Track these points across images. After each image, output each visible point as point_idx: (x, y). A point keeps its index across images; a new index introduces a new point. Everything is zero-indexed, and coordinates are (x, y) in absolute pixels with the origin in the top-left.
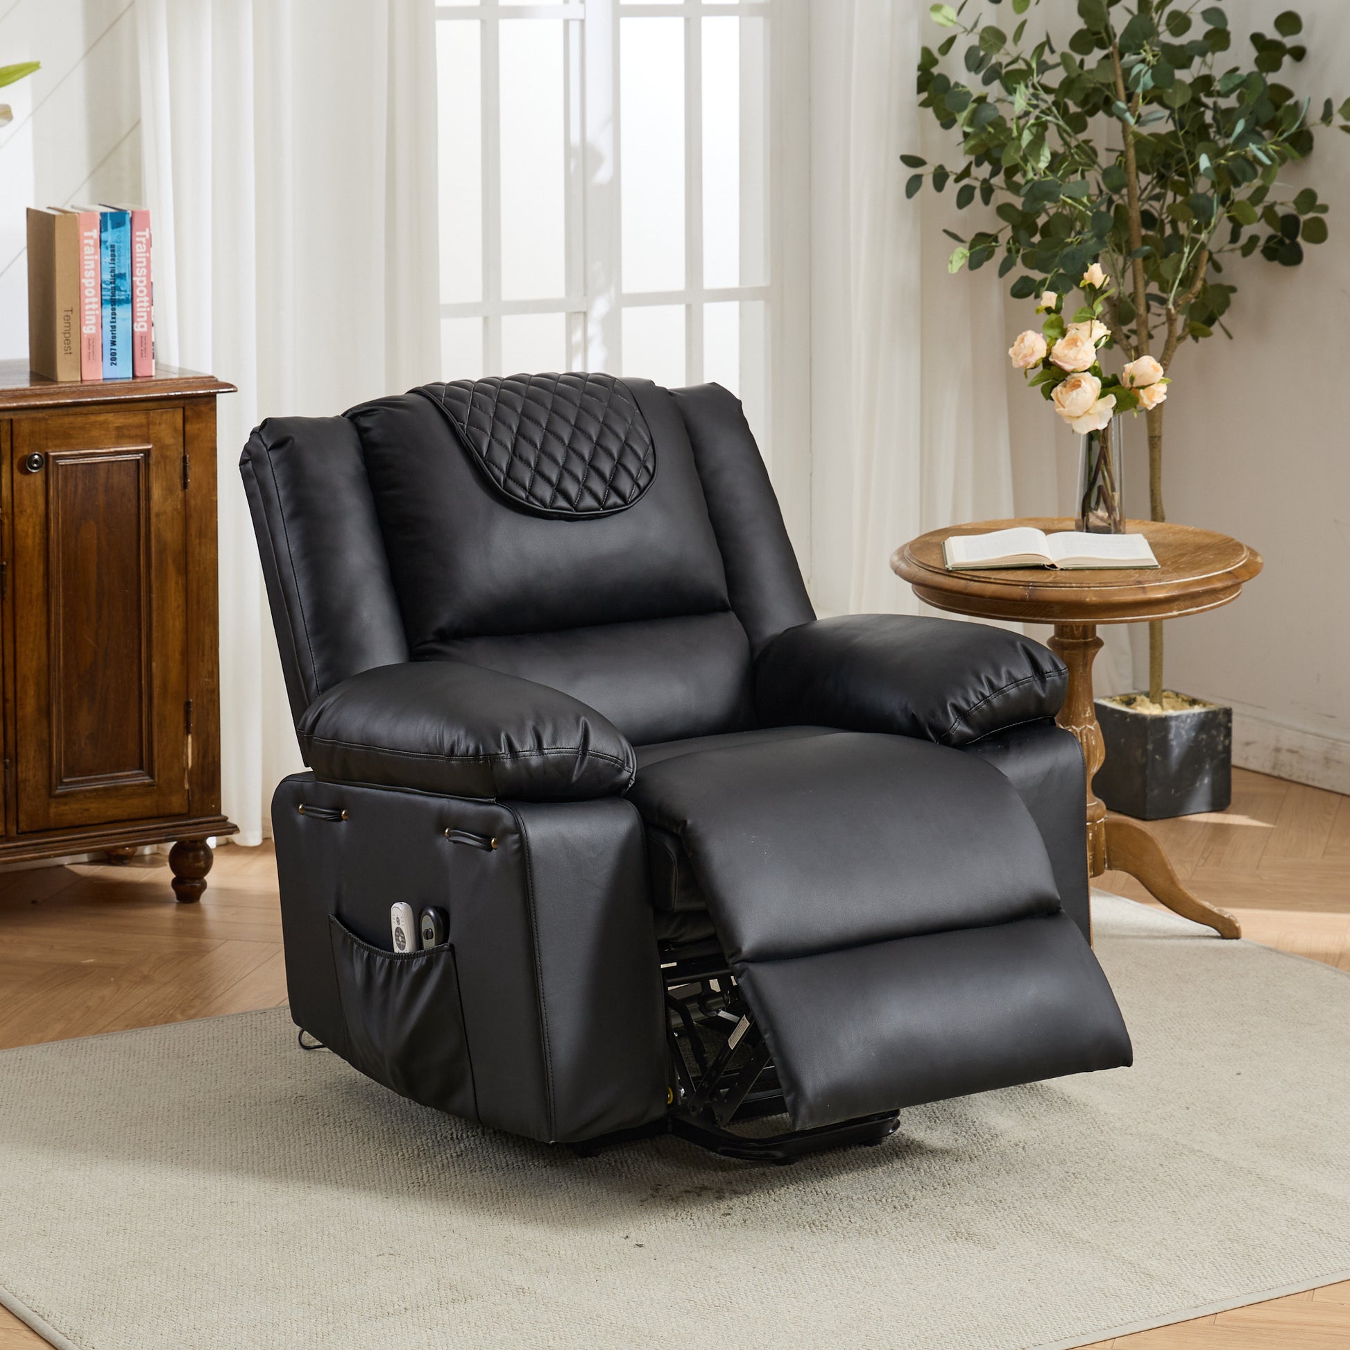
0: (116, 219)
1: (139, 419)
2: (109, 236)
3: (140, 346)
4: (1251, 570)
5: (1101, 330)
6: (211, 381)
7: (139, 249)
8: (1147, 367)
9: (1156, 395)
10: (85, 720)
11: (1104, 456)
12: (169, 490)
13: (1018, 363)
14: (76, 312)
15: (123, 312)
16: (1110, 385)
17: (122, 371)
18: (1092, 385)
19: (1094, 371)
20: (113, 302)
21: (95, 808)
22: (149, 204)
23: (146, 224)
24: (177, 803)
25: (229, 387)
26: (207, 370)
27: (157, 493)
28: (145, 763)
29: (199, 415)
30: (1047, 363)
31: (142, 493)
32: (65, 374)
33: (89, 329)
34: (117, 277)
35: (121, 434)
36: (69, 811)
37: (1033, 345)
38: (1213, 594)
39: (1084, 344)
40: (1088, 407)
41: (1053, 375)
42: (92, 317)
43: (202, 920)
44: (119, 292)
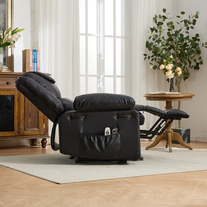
0: (35, 51)
2: (34, 53)
4: (194, 96)
5: (172, 65)
6: (48, 74)
7: (38, 55)
8: (179, 69)
9: (180, 73)
10: (30, 121)
13: (161, 69)
14: (29, 63)
15: (36, 64)
16: (174, 72)
18: (171, 72)
19: (171, 70)
21: (31, 133)
22: (39, 49)
23: (39, 52)
24: (42, 133)
25: (50, 75)
26: (47, 72)
28: (38, 127)
30: (165, 69)
33: (31, 66)
34: (35, 59)
36: (27, 133)
37: (163, 66)
39: (170, 66)
40: (170, 75)
41: (166, 70)
42: (31, 64)
43: (45, 150)
44: (35, 61)
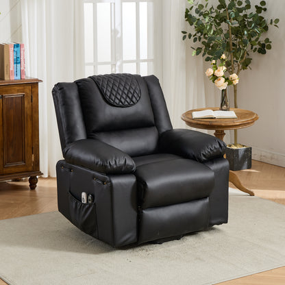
0: (17, 46)
1: (22, 88)
2: (16, 49)
3: (22, 72)
5: (225, 68)
6: (37, 80)
7: (22, 52)
8: (234, 76)
9: (236, 82)
10: (11, 151)
11: (225, 95)
12: (28, 103)
13: (207, 75)
14: (9, 65)
15: (19, 65)
16: (227, 80)
17: (19, 78)
18: (223, 80)
19: (223, 77)
20: (17, 63)
21: (13, 170)
22: (24, 42)
23: (23, 47)
24: (30, 169)
25: (41, 81)
26: (36, 77)
27: (26, 103)
28: (24, 160)
29: (35, 87)
30: (213, 75)
31: (23, 103)
32: (6, 78)
33: (11, 69)
34: (17, 58)
35: (18, 91)
36: (7, 170)
37: (211, 71)
38: (248, 123)
39: (221, 71)
40: (222, 84)
41: (215, 78)
42: (12, 66)
43: (35, 193)
44: (18, 61)
